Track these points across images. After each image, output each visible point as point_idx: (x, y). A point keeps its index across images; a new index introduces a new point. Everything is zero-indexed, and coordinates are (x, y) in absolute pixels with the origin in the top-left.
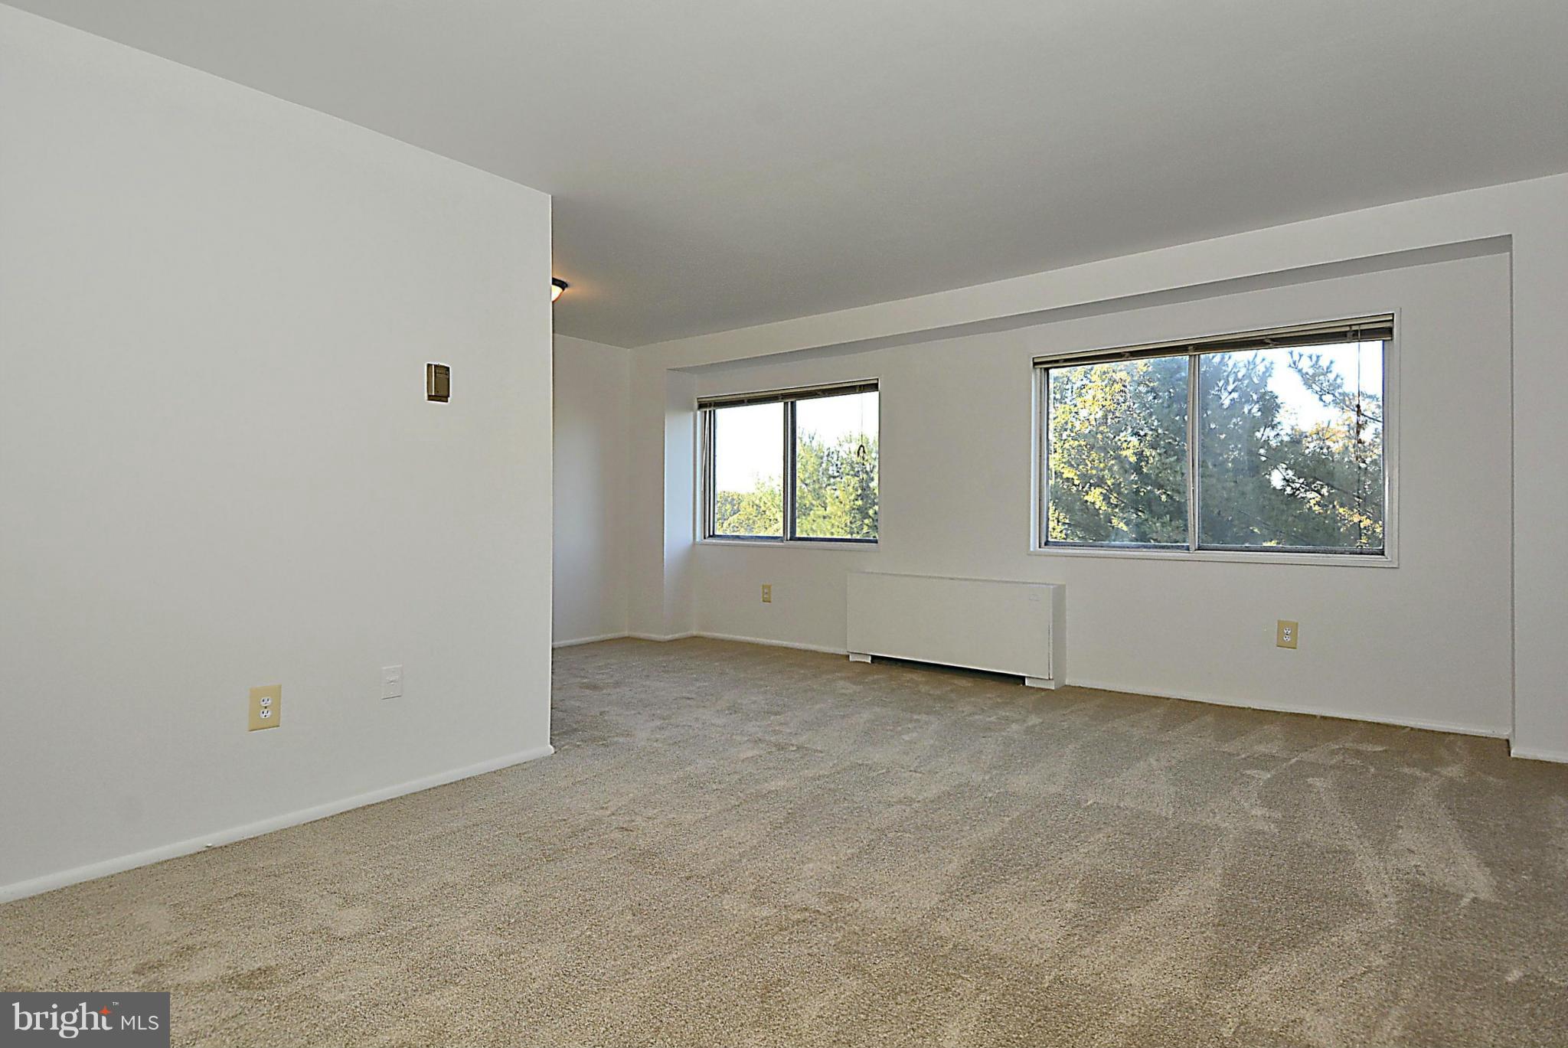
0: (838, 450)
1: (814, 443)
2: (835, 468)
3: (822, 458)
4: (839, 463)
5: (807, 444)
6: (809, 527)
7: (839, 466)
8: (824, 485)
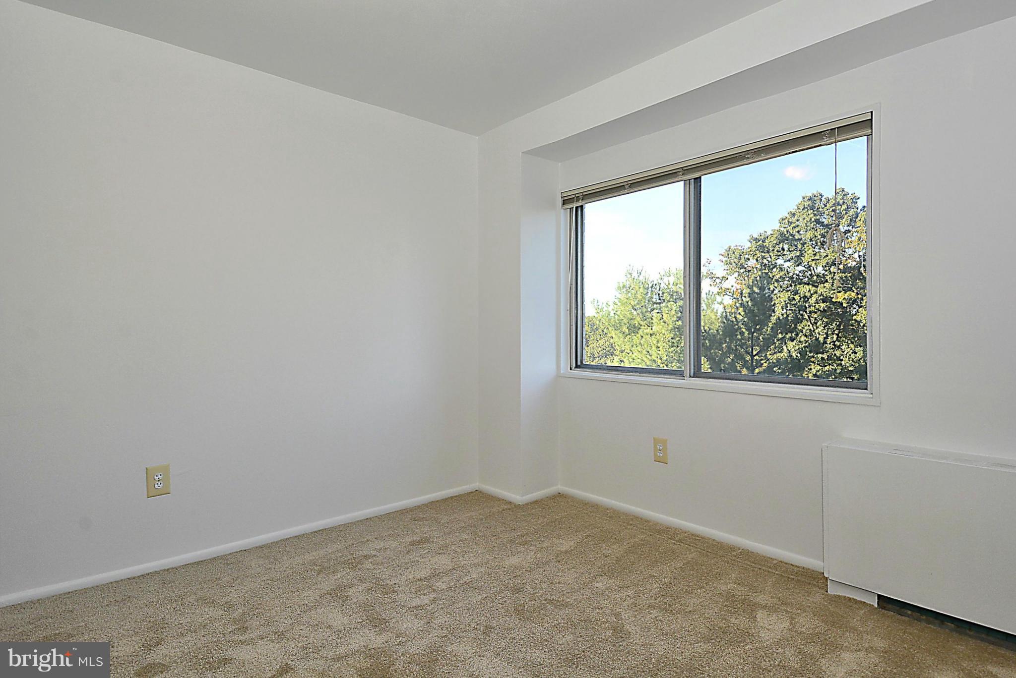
0: (660, 282)
1: (641, 278)
2: (657, 297)
3: (648, 289)
4: (661, 293)
5: (636, 278)
6: (638, 341)
7: (661, 295)
8: (649, 310)
